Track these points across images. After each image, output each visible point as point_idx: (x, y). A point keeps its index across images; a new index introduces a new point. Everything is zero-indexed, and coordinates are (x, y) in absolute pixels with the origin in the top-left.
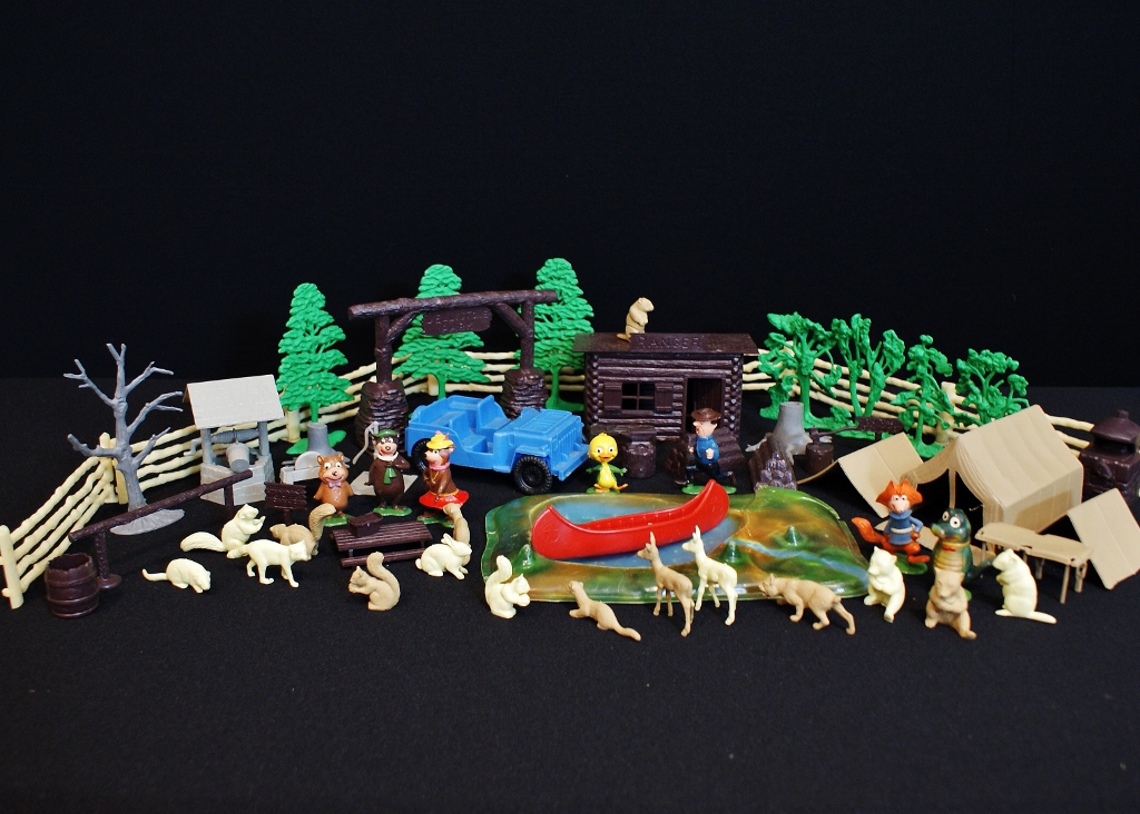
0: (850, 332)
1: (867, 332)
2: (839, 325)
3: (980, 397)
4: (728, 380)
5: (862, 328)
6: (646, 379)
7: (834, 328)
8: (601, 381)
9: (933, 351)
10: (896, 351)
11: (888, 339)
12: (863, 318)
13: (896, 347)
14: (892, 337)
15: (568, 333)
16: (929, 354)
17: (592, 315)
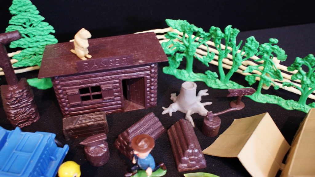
0: (223, 35)
1: (235, 37)
2: (216, 31)
3: (305, 77)
4: (148, 77)
5: (232, 34)
6: (94, 85)
7: (211, 32)
8: (63, 90)
9: (276, 47)
10: (253, 47)
11: (249, 42)
12: (233, 27)
13: (253, 45)
14: (252, 40)
15: (42, 44)
16: (273, 48)
17: (54, 31)
